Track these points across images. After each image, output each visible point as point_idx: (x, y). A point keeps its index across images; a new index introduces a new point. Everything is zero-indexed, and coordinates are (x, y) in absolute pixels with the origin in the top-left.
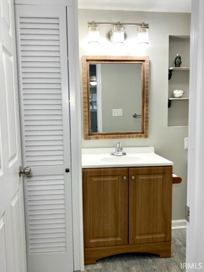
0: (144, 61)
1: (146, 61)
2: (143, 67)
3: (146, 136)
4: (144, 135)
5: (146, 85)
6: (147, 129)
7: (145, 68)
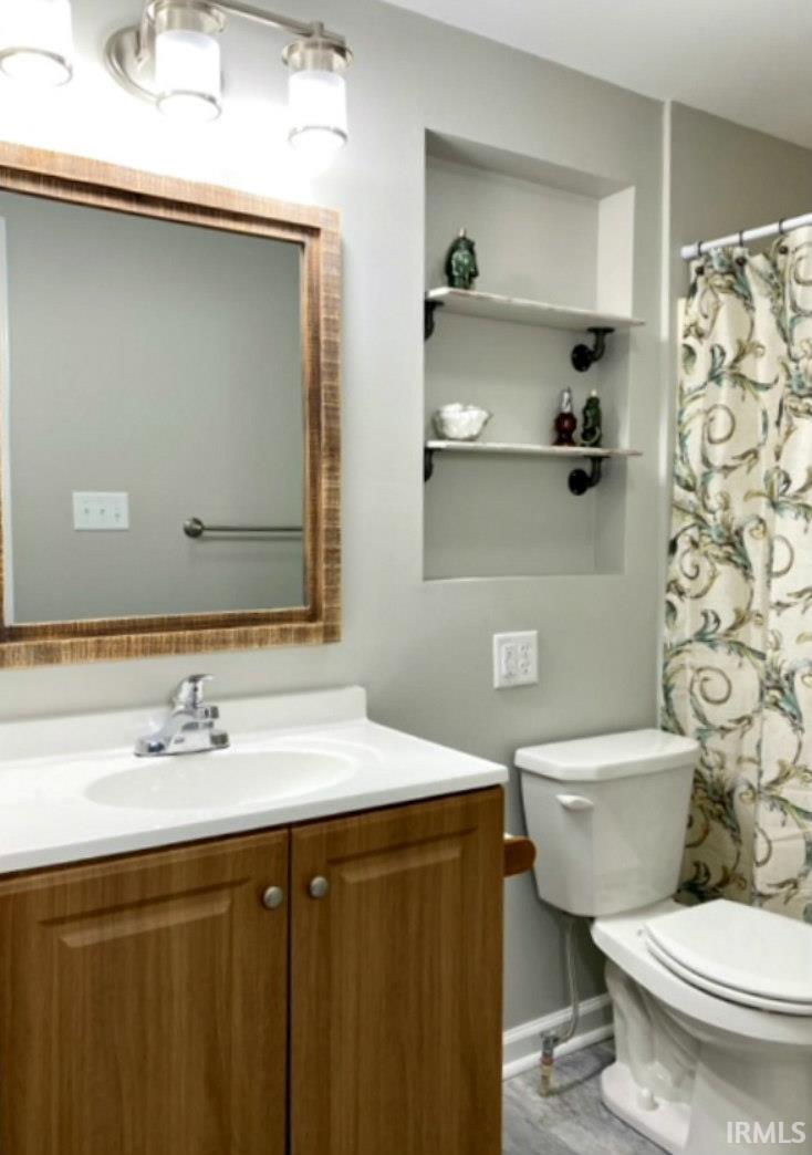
0: (313, 231)
1: (322, 236)
2: (310, 263)
3: (331, 634)
4: (320, 624)
5: (328, 361)
6: (334, 593)
7: (323, 271)
